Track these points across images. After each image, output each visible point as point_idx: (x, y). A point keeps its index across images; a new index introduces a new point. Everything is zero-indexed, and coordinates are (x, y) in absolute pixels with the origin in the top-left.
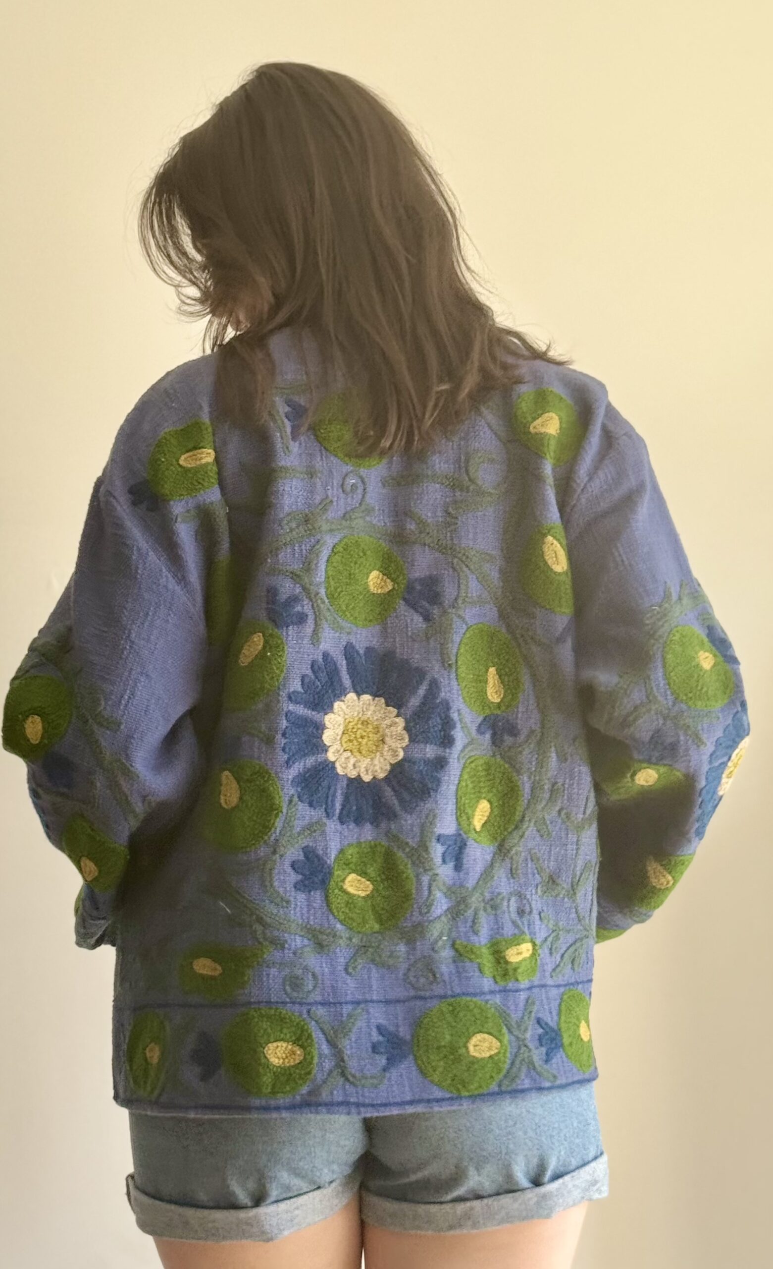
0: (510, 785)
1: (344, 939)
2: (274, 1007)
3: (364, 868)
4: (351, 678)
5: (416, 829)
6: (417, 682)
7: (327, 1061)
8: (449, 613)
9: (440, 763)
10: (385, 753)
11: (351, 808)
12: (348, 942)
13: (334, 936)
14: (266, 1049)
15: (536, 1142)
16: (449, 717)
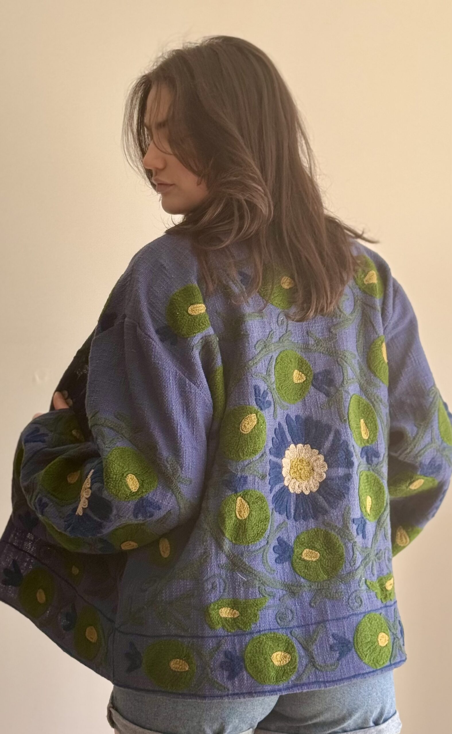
0: (379, 486)
1: (307, 587)
2: (273, 632)
3: (313, 545)
4: (290, 435)
5: (340, 518)
6: (327, 433)
7: (304, 659)
8: (340, 390)
9: (348, 477)
10: (315, 477)
11: (300, 511)
12: (310, 588)
13: (300, 586)
14: (272, 656)
15: (381, 699)
16: (349, 450)
